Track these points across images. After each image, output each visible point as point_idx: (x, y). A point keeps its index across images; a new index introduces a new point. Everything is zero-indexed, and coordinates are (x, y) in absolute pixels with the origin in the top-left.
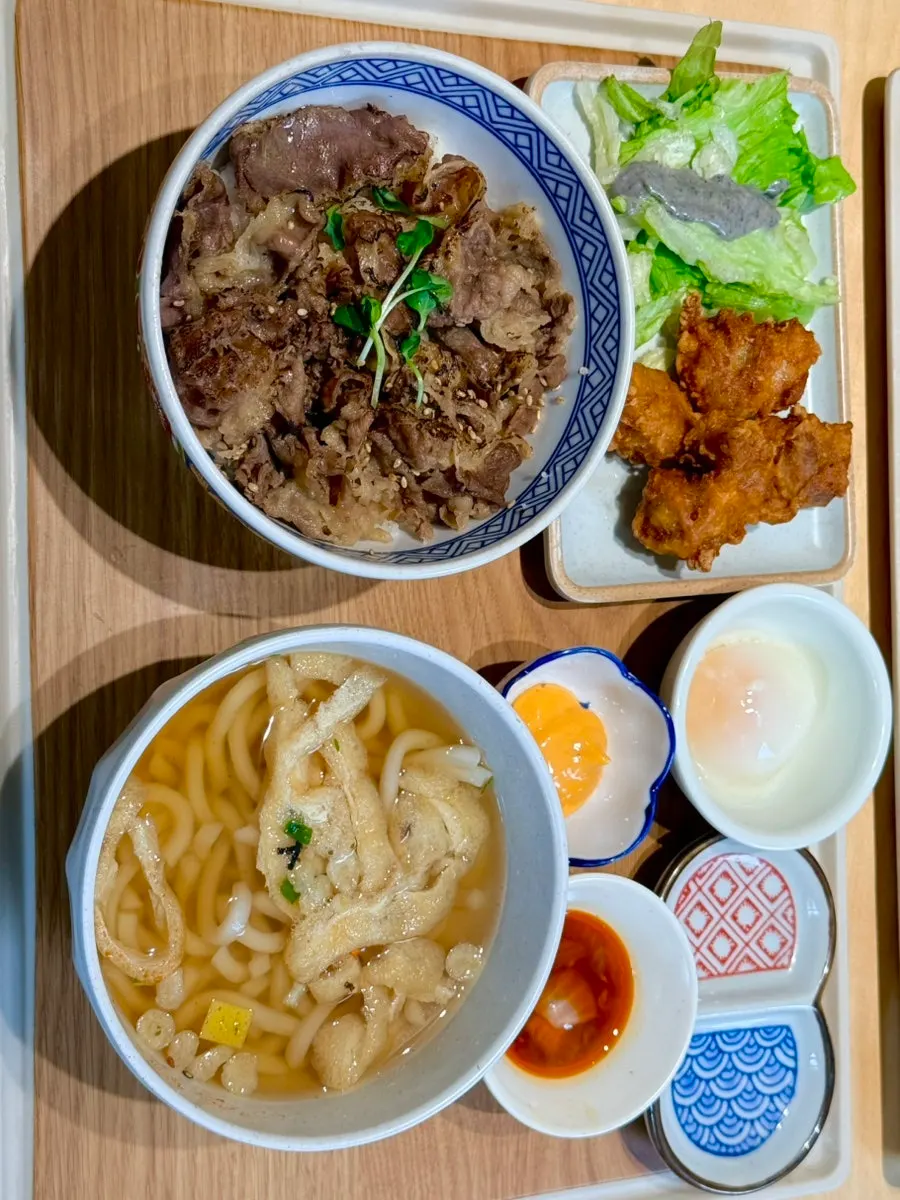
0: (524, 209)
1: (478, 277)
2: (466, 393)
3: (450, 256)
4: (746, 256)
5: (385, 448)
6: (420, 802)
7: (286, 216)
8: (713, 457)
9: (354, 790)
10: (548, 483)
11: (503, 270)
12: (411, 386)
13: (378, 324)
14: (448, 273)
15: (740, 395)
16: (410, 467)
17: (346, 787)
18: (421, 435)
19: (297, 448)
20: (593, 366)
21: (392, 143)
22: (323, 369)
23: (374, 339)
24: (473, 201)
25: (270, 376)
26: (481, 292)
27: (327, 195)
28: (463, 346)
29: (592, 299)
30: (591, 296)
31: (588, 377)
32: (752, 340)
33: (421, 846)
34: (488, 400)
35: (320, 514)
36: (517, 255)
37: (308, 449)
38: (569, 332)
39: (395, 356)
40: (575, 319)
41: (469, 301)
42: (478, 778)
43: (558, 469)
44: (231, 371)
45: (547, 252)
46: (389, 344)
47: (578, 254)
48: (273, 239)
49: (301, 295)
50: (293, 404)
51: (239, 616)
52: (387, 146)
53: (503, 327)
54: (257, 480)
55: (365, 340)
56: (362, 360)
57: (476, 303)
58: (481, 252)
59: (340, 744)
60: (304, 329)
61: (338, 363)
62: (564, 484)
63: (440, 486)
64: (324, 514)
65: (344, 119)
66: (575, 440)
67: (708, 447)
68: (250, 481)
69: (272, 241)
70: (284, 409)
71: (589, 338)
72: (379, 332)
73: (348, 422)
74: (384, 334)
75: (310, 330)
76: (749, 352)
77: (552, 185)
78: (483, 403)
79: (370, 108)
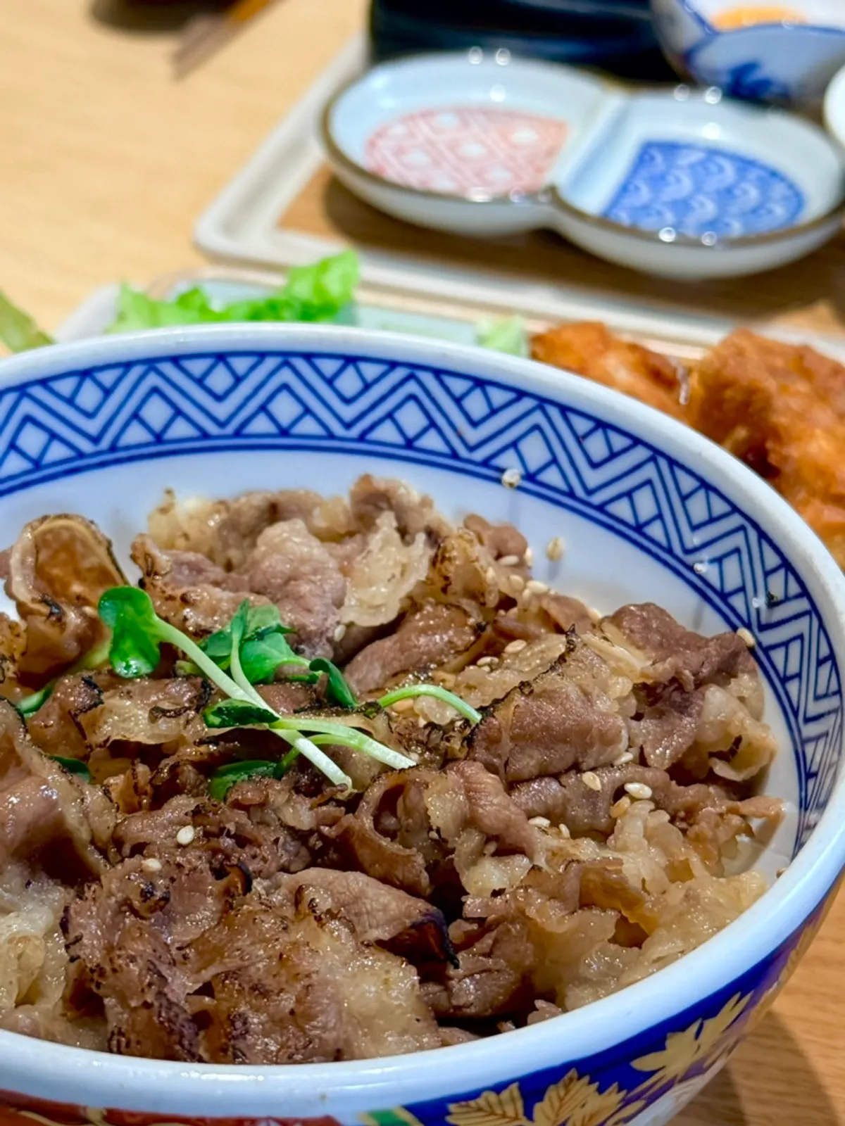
19: (488, 955)
38: (426, 503)
45: (258, 501)
77: (136, 434)
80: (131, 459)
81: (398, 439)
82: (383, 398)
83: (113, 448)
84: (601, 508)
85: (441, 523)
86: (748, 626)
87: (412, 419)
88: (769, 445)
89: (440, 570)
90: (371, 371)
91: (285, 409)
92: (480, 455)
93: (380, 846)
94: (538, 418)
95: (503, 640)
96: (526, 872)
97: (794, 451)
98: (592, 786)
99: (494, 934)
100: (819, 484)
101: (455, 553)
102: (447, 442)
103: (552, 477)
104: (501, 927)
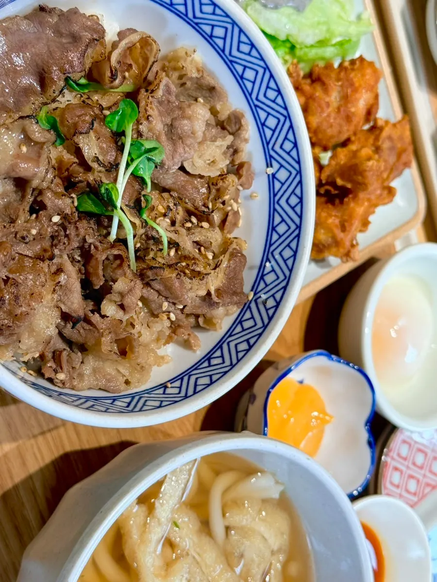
0: (186, 53)
1: (171, 125)
2: (191, 222)
3: (150, 119)
4: (316, 19)
5: (151, 298)
6: (245, 532)
7: (17, 142)
8: (349, 186)
9: (198, 550)
10: (273, 270)
11: (189, 112)
12: (153, 238)
13: (119, 203)
14: (154, 134)
15: (341, 126)
16: (174, 304)
17: (192, 552)
18: (182, 283)
20: (276, 165)
21: (75, 39)
22: (81, 251)
23: (119, 216)
24: (150, 63)
25: (50, 285)
26: (180, 138)
27: (37, 102)
28: (174, 183)
29: (260, 112)
30: (258, 109)
31: (274, 175)
32: (340, 83)
33: (253, 561)
34: (208, 221)
35: (119, 371)
36: (186, 90)
37: (95, 327)
38: (246, 141)
39: (137, 222)
40: (250, 130)
41: (175, 151)
42: (275, 493)
43: (277, 257)
44: (17, 298)
45: (212, 83)
46: (131, 214)
47: (240, 79)
48: (13, 167)
49: (49, 204)
50: (76, 301)
51: (50, 430)
52: (70, 40)
53: (200, 157)
54: (61, 368)
55: (110, 219)
56: (113, 236)
57: (180, 150)
58: (166, 102)
59: (178, 524)
60: (62, 233)
61: (96, 248)
62: (291, 271)
63: (199, 307)
64: (122, 371)
65: (24, 25)
66: (282, 229)
67: (342, 178)
68: (56, 372)
69: (13, 170)
70: (69, 308)
71: (265, 143)
72: (121, 208)
73: (122, 295)
74: (124, 208)
75: (68, 232)
76: (339, 92)
78: (205, 225)
79: (42, 9)
80: (198, 31)
81: (263, 120)
82: (273, 109)
83: (197, 24)
84: (275, 210)
85: (242, 151)
86: (255, 294)
87: (272, 122)
88: (351, 196)
89: (218, 179)
90: (279, 100)
91: (249, 74)
92: (272, 153)
93: (98, 267)
94: (294, 172)
95: (205, 219)
96: (119, 318)
97: (352, 205)
98: (163, 307)
99: (91, 328)
100: (346, 218)
101: (227, 182)
102: (271, 139)
103: (277, 185)
104: (94, 329)
